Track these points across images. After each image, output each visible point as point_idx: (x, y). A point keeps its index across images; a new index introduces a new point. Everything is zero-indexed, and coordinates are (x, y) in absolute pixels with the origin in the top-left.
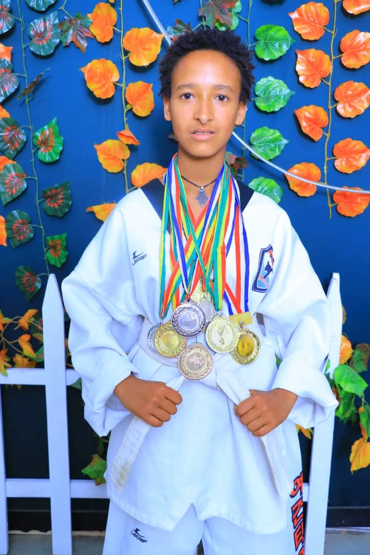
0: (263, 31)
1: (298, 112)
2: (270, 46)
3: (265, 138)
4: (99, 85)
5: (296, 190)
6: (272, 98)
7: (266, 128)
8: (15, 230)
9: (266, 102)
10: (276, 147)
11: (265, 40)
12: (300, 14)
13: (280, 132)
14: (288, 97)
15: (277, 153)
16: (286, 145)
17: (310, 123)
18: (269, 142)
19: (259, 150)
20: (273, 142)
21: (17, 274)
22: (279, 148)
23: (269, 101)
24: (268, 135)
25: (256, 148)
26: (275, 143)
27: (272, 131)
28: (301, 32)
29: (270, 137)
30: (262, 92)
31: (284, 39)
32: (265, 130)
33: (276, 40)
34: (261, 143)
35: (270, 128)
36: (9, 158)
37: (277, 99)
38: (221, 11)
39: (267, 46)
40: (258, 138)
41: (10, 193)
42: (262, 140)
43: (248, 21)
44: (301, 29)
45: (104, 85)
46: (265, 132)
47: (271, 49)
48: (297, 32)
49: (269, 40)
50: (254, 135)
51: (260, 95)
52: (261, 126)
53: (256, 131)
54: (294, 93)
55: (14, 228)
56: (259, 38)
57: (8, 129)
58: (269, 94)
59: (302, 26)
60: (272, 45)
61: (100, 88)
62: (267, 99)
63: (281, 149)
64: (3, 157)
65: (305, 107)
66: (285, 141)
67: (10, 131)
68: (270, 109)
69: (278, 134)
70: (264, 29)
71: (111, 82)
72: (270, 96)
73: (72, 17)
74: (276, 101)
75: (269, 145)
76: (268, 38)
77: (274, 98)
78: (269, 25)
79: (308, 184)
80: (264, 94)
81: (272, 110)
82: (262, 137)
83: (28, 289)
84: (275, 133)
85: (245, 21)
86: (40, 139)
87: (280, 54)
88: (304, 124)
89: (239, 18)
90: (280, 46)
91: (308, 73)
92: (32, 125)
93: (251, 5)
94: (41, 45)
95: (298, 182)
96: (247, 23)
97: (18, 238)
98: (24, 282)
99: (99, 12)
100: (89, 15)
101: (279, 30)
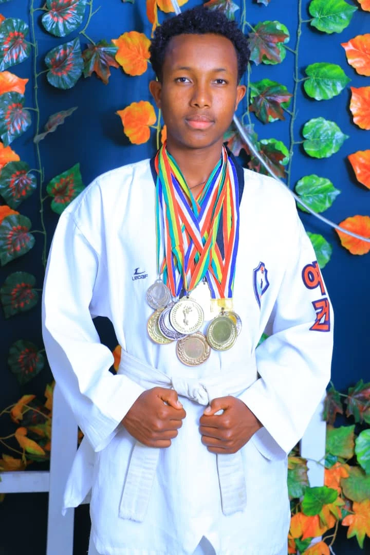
0: (315, 68)
1: (351, 158)
2: (322, 84)
3: (313, 188)
4: (135, 130)
5: (348, 247)
6: (323, 142)
7: (315, 176)
8: (15, 296)
9: (316, 147)
10: (325, 198)
11: (317, 76)
12: (354, 46)
13: (331, 181)
14: (340, 142)
15: (328, 205)
16: (338, 197)
17: (364, 170)
18: (318, 192)
19: (308, 202)
20: (322, 193)
21: (13, 350)
22: (329, 198)
23: (320, 146)
24: (317, 184)
25: (304, 199)
26: (325, 194)
27: (321, 180)
28: (356, 66)
29: (319, 187)
30: (311, 134)
31: (338, 78)
32: (314, 178)
33: (330, 78)
34: (309, 194)
35: (320, 175)
36: (11, 208)
37: (328, 143)
38: (268, 45)
39: (318, 83)
40: (306, 187)
41: (12, 250)
42: (310, 190)
43: (296, 52)
44: (356, 62)
45: (139, 130)
46: (314, 181)
47: (323, 87)
48: (351, 66)
49: (321, 77)
50: (301, 183)
51: (308, 138)
52: (309, 174)
53: (303, 179)
54: (347, 137)
55: (13, 293)
56: (309, 73)
57: (16, 174)
58: (319, 138)
59: (357, 59)
60: (325, 83)
61: (136, 133)
62: (317, 144)
63: (332, 201)
64: (5, 207)
65: (360, 152)
66: (338, 192)
67: (17, 176)
68: (320, 155)
69: (328, 183)
70: (317, 66)
71: (146, 125)
72: (321, 140)
73: (94, 44)
74: (327, 146)
75: (318, 196)
76: (320, 74)
77: (325, 142)
78: (323, 63)
79: (360, 241)
80: (314, 137)
81: (322, 157)
82: (311, 186)
83: (24, 369)
84: (325, 182)
85: (292, 52)
86: (56, 187)
87: (334, 94)
88: (358, 171)
89: (286, 49)
90: (334, 85)
91: (363, 113)
92: (42, 169)
93: (300, 34)
94: (60, 76)
95: (350, 238)
96: (295, 54)
97: (16, 306)
98: (20, 360)
99: (129, 40)
100: (114, 41)
101: (334, 69)
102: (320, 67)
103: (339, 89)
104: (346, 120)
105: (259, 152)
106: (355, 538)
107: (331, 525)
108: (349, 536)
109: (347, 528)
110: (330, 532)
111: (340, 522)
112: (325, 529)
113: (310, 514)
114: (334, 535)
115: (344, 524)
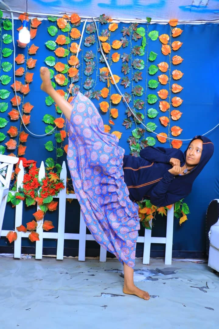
1: (160, 118)
2: (152, 100)
5: (160, 141)
11: (150, 98)
12: (160, 92)
13: (155, 123)
14: (157, 114)
17: (164, 121)
22: (155, 128)
23: (152, 115)
25: (148, 127)
26: (153, 127)
27: (153, 123)
28: (161, 97)
29: (152, 125)
31: (156, 98)
32: (151, 123)
33: (153, 98)
38: (138, 90)
48: (159, 97)
50: (148, 124)
52: (149, 122)
54: (159, 113)
59: (161, 95)
61: (104, 109)
65: (162, 117)
66: (156, 126)
71: (107, 108)
72: (152, 113)
73: (96, 91)
74: (154, 115)
78: (151, 94)
80: (150, 113)
81: (152, 117)
82: (150, 125)
85: (145, 93)
87: (155, 102)
88: (162, 121)
89: (143, 92)
91: (163, 108)
99: (104, 90)
100: (101, 91)
101: (154, 96)
102: (151, 96)
103: (156, 100)
104: (158, 109)
105: (136, 116)
106: (161, 214)
107: (154, 211)
108: (159, 213)
109: (158, 211)
110: (154, 213)
111: (157, 210)
112: (153, 212)
113: (148, 207)
114: (155, 214)
115: (158, 210)
